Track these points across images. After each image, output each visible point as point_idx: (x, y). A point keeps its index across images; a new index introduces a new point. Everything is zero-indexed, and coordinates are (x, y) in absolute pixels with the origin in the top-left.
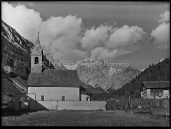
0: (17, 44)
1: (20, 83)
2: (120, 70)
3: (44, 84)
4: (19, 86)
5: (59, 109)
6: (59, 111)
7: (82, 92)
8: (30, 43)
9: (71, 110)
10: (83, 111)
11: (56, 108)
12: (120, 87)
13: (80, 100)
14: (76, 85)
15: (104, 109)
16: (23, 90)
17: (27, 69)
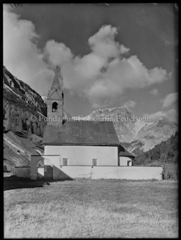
0: (8, 87)
1: (15, 142)
2: (150, 124)
3: (67, 141)
4: (13, 145)
5: (94, 177)
6: (95, 180)
7: (121, 153)
8: (26, 85)
9: (111, 179)
10: (129, 181)
11: (89, 176)
12: (151, 148)
13: (119, 165)
14: (113, 142)
15: (159, 177)
16: (18, 151)
17: (23, 121)
